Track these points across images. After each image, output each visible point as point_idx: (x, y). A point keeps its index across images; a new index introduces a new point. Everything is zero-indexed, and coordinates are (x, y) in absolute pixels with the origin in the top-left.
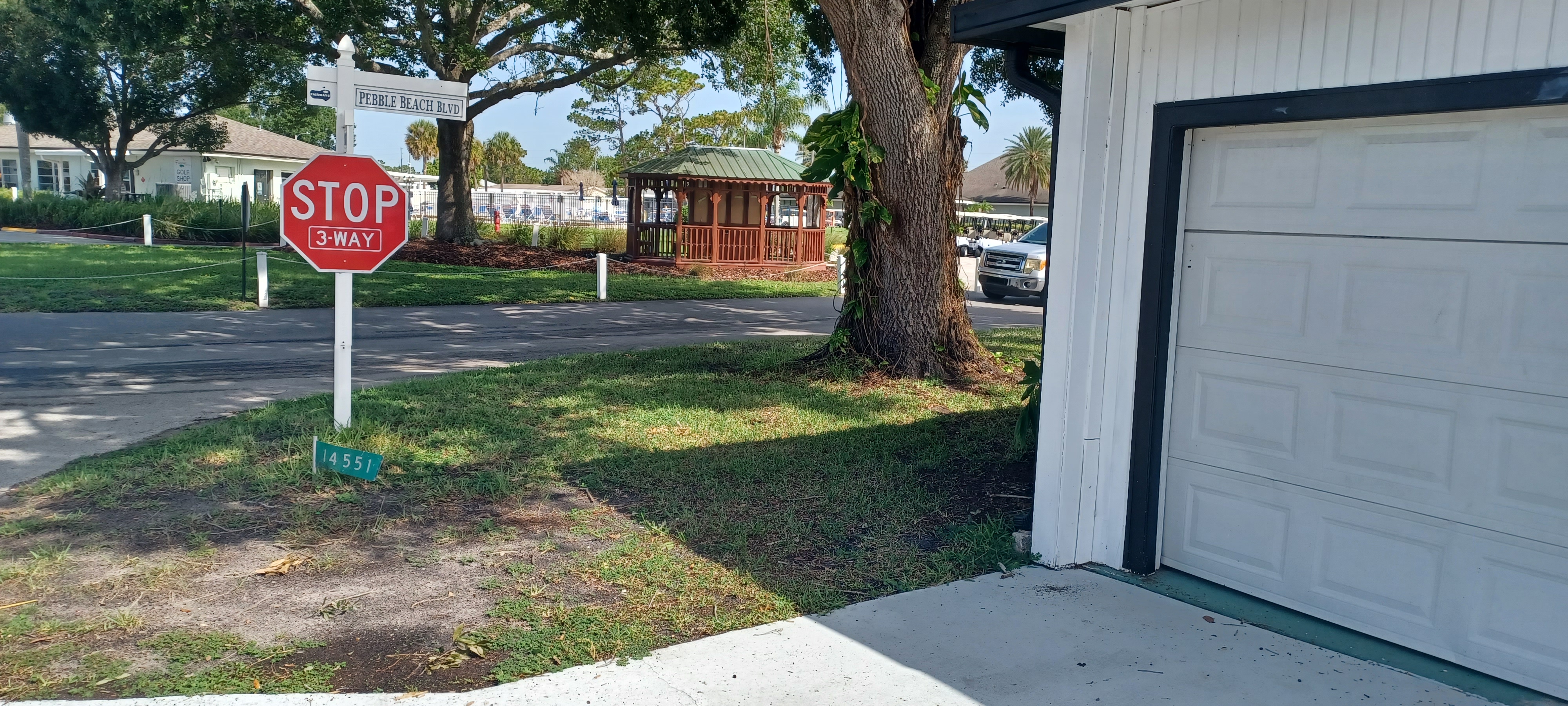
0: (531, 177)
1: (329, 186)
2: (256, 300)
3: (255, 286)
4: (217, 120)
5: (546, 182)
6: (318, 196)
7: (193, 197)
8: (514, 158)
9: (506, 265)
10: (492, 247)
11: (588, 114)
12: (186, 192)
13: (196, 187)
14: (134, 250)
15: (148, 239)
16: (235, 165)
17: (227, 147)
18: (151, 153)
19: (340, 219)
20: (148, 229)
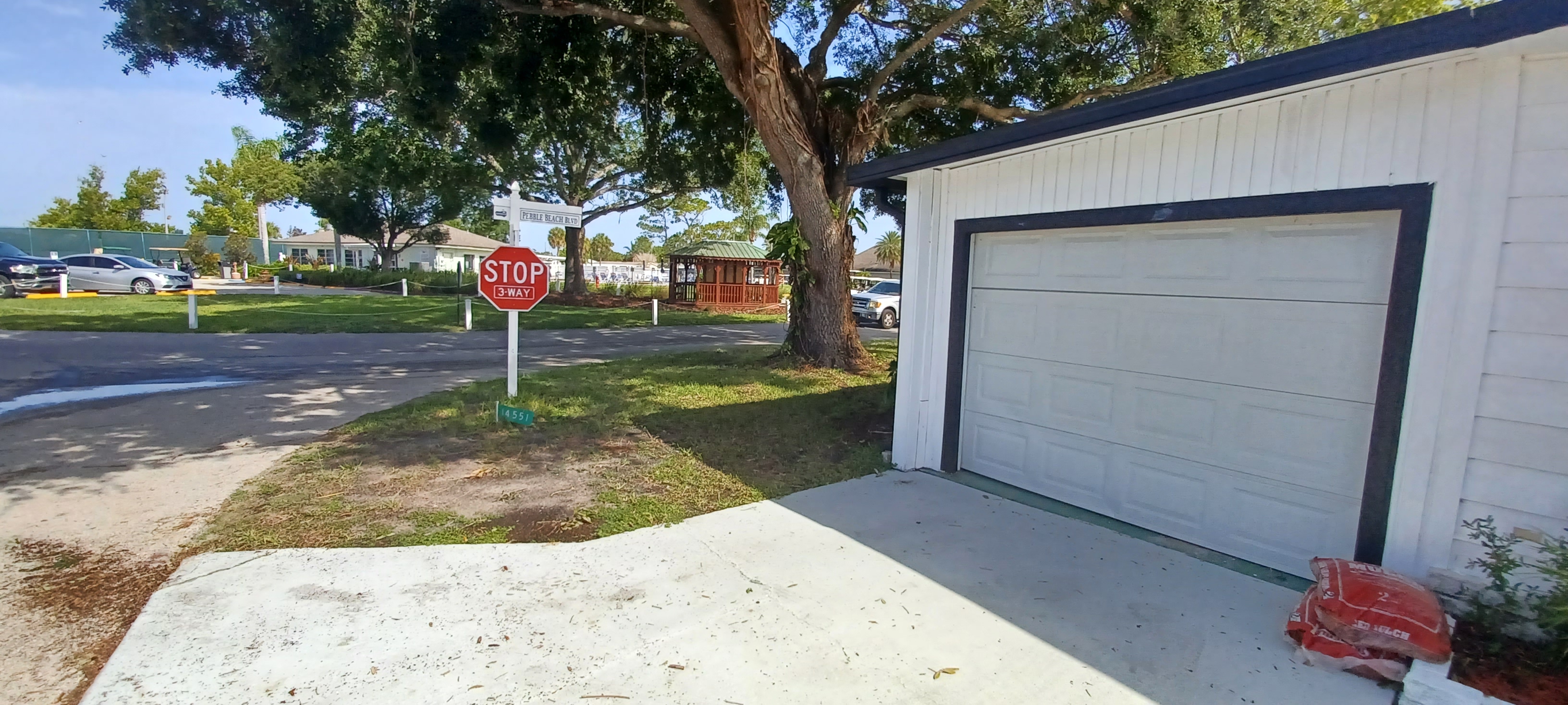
0: (616, 258)
1: (505, 264)
2: (464, 326)
3: (464, 318)
4: (444, 227)
5: (624, 260)
6: (499, 269)
7: (430, 270)
8: (607, 247)
9: (603, 306)
10: (594, 296)
11: (648, 223)
12: (426, 267)
13: (432, 264)
14: (397, 299)
15: (405, 294)
16: (454, 252)
17: (449, 242)
18: (407, 245)
19: (511, 282)
20: (405, 287)
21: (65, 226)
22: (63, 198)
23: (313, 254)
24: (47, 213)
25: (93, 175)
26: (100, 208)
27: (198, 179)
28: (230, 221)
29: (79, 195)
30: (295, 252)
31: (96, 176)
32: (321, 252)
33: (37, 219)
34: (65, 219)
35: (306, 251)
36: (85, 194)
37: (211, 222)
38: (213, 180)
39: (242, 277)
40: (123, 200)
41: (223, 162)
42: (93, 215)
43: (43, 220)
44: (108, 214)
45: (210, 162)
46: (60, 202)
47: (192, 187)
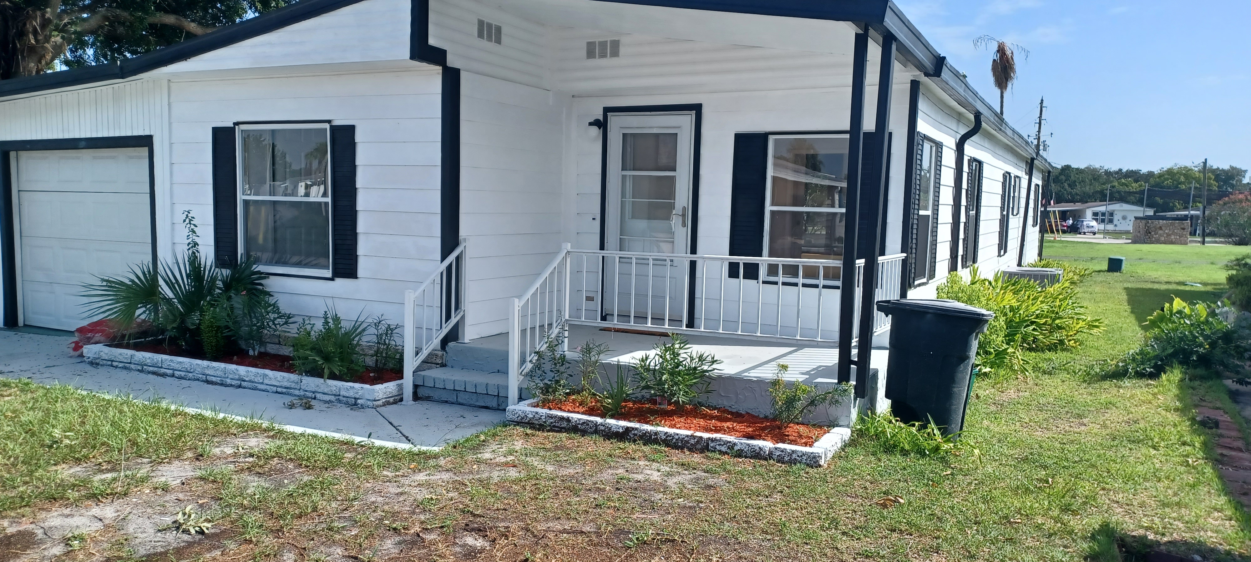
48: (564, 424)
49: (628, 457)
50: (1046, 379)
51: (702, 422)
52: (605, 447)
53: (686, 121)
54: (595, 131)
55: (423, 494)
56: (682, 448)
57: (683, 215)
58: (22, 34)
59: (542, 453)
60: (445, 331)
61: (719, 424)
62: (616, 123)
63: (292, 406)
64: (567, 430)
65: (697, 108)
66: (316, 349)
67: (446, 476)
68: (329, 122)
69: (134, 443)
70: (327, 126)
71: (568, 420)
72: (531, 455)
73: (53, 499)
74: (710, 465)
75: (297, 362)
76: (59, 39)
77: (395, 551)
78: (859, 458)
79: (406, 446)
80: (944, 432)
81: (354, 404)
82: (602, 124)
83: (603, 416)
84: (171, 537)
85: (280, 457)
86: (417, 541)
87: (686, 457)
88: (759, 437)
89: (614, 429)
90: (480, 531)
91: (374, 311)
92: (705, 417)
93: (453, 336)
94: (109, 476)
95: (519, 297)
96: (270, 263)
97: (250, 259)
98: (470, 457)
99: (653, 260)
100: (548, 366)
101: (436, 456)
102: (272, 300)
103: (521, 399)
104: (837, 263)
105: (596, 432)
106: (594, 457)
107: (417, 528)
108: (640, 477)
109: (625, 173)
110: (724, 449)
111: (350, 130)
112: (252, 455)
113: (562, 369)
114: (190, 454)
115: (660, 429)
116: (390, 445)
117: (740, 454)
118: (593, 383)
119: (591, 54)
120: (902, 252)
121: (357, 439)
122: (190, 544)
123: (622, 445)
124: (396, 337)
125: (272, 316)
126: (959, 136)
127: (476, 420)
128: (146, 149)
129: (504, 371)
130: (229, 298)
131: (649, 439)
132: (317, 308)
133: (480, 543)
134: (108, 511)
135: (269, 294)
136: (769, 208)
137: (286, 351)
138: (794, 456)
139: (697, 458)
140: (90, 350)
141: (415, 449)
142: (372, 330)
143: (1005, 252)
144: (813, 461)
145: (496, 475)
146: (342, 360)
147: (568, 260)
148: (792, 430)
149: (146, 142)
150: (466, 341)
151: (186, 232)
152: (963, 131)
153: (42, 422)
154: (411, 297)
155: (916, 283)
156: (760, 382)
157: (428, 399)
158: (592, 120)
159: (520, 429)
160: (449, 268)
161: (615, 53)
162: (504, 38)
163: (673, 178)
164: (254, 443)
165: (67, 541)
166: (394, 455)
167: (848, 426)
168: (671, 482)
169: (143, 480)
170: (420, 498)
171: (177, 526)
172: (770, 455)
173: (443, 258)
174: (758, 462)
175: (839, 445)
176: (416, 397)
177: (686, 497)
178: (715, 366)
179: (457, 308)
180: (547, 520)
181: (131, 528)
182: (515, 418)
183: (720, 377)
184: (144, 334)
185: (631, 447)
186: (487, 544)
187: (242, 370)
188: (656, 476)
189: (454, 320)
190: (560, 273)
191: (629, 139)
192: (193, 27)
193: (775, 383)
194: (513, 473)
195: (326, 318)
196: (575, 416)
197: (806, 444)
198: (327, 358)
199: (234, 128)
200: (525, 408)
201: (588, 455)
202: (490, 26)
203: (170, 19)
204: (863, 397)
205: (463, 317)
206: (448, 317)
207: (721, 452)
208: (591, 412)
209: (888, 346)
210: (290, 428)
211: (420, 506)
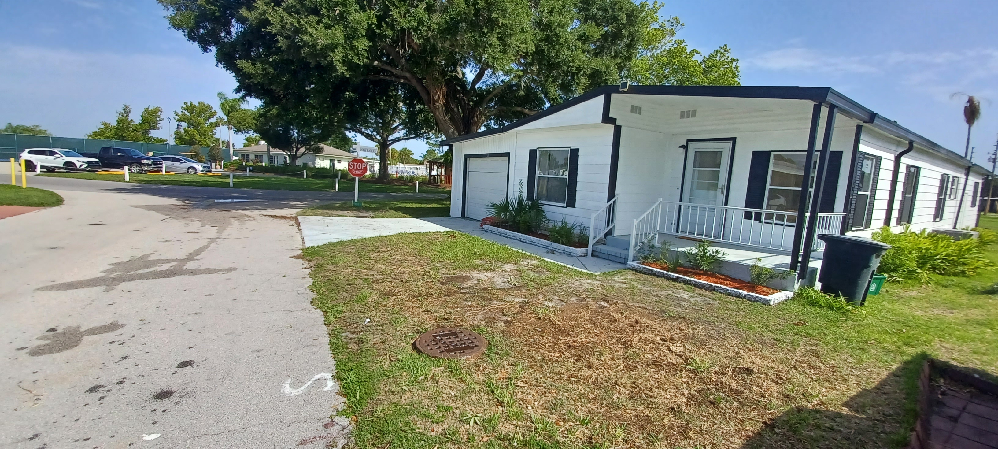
0: (415, 162)
1: (355, 163)
2: (335, 189)
3: (335, 187)
4: (321, 145)
5: (420, 164)
6: (353, 165)
7: (312, 166)
8: (408, 156)
10: (393, 180)
11: (432, 142)
12: (310, 164)
13: (314, 164)
14: (302, 179)
15: (305, 177)
16: (324, 158)
17: (324, 153)
18: (304, 154)
19: (357, 169)
20: (305, 174)
21: (108, 138)
22: (106, 122)
23: (252, 157)
24: (98, 131)
25: (125, 110)
26: (127, 128)
27: (180, 113)
28: (197, 137)
29: (117, 121)
30: (243, 155)
31: (127, 110)
32: (256, 156)
33: (92, 134)
34: (108, 134)
35: (249, 155)
36: (121, 121)
37: (187, 137)
38: (188, 114)
39: (221, 168)
40: (140, 124)
41: (194, 103)
42: (124, 133)
43: (95, 134)
44: (132, 132)
45: (187, 103)
46: (105, 124)
47: (177, 118)
48: (650, 272)
49: (674, 287)
50: (943, 290)
51: (714, 280)
52: (666, 283)
53: (728, 145)
54: (682, 150)
55: (587, 286)
56: (702, 288)
57: (722, 189)
58: (473, 117)
59: (638, 281)
60: (606, 231)
61: (723, 281)
62: (691, 146)
63: (548, 252)
64: (651, 275)
65: (734, 140)
66: (558, 232)
67: (598, 283)
68: (570, 147)
69: (497, 256)
70: (569, 149)
71: (652, 270)
72: (633, 281)
73: (475, 269)
74: (713, 296)
75: (551, 237)
76: (484, 118)
77: (575, 301)
78: (794, 306)
79: (586, 271)
80: (848, 301)
81: (569, 255)
82: (685, 147)
83: (668, 271)
84: (506, 284)
85: (542, 268)
86: (584, 300)
87: (703, 292)
88: (740, 289)
89: (671, 277)
90: (607, 301)
91: (581, 220)
92: (716, 278)
93: (609, 233)
94: (489, 265)
95: (637, 219)
96: (546, 200)
97: (539, 198)
98: (609, 278)
99: (708, 208)
100: (646, 248)
101: (596, 276)
102: (544, 214)
103: (634, 260)
104: (795, 214)
105: (664, 277)
106: (660, 286)
107: (584, 296)
108: (679, 296)
109: (694, 169)
110: (722, 291)
111: (578, 150)
112: (532, 265)
113: (652, 250)
114: (513, 262)
115: (692, 279)
116: (580, 270)
117: (729, 294)
118: (665, 258)
119: (682, 116)
120: (844, 212)
121: (568, 266)
122: (512, 288)
123: (673, 283)
124: (587, 231)
125: (544, 220)
126: (898, 153)
127: (614, 266)
128: (507, 157)
129: (628, 249)
130: (530, 212)
131: (686, 282)
132: (560, 218)
133: (606, 305)
134: (489, 274)
135: (544, 212)
136: (768, 187)
137: (548, 233)
138: (757, 299)
139: (708, 293)
140: (486, 227)
141: (589, 272)
142: (579, 228)
143: (941, 219)
144: (767, 303)
145: (617, 285)
146: (566, 237)
147: (661, 206)
148: (760, 288)
149: (508, 155)
150: (615, 235)
151: (519, 187)
152: (901, 150)
153: (472, 247)
154: (593, 216)
155: (853, 229)
156: (748, 266)
157: (597, 256)
158: (681, 145)
159: (632, 272)
160: (610, 205)
161: (694, 115)
162: (642, 112)
163: (719, 171)
164: (534, 262)
165: (478, 280)
166: (581, 273)
167: (792, 291)
168: (692, 300)
169: (499, 267)
170: (587, 287)
171: (508, 282)
172: (745, 297)
173: (608, 202)
174: (738, 299)
175: (785, 298)
176: (593, 255)
177: (698, 306)
178: (724, 256)
179: (612, 222)
180: (633, 302)
181: (495, 280)
182: (630, 267)
183: (727, 262)
184: (502, 223)
185: (677, 284)
186: (608, 306)
187: (532, 238)
188: (686, 296)
189: (610, 227)
190: (656, 211)
191: (698, 154)
192: (526, 111)
193: (754, 267)
194: (624, 286)
195: (562, 222)
196: (655, 269)
197: (765, 295)
198: (561, 237)
199: (536, 150)
200: (635, 264)
201: (658, 284)
202: (636, 107)
203: (519, 109)
204: (802, 279)
205: (614, 226)
206: (608, 225)
207: (720, 292)
208: (663, 269)
209: (822, 257)
210: (546, 259)
211: (587, 290)
